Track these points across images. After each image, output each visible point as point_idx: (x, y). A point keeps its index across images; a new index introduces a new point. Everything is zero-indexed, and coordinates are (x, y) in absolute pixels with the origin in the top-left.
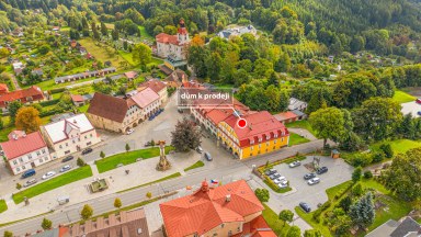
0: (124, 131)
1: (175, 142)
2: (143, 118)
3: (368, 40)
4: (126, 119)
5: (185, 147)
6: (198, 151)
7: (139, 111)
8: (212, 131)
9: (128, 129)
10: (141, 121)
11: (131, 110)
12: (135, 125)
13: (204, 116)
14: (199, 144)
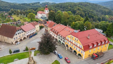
0: (14, 43)
1: (40, 48)
2: (26, 37)
3: (103, 18)
4: (15, 36)
5: (47, 51)
6: (55, 53)
7: (24, 33)
8: (62, 42)
9: (17, 42)
10: (25, 38)
11: (18, 32)
12: (21, 40)
13: (57, 34)
14: (55, 49)
